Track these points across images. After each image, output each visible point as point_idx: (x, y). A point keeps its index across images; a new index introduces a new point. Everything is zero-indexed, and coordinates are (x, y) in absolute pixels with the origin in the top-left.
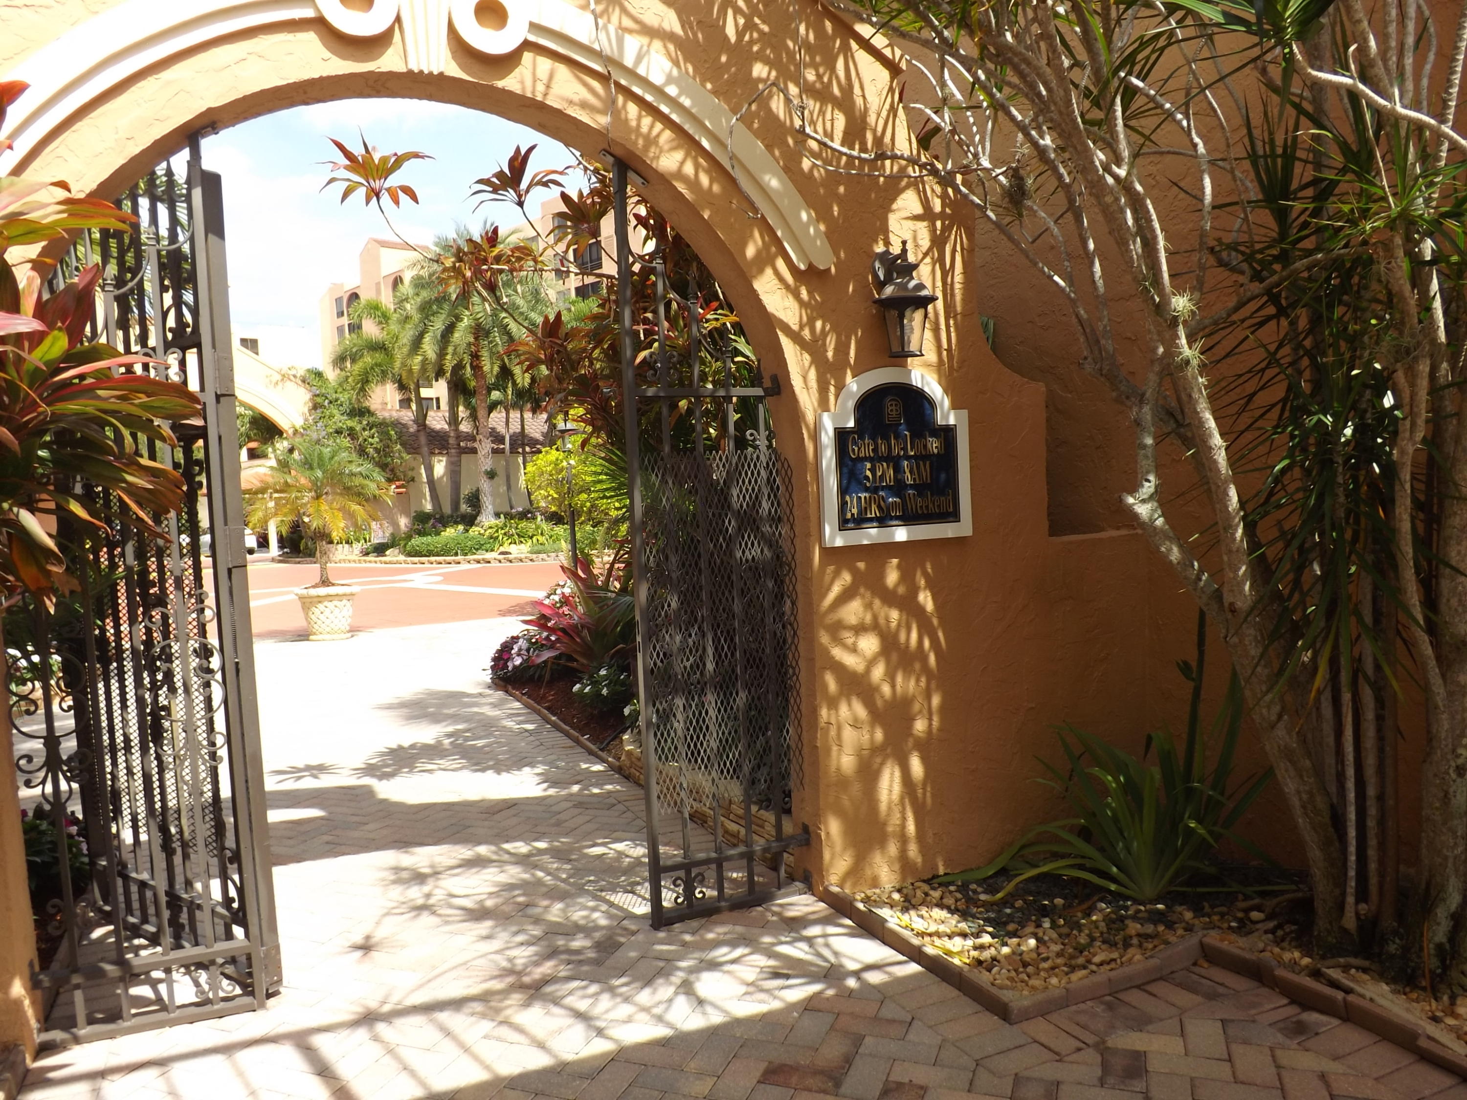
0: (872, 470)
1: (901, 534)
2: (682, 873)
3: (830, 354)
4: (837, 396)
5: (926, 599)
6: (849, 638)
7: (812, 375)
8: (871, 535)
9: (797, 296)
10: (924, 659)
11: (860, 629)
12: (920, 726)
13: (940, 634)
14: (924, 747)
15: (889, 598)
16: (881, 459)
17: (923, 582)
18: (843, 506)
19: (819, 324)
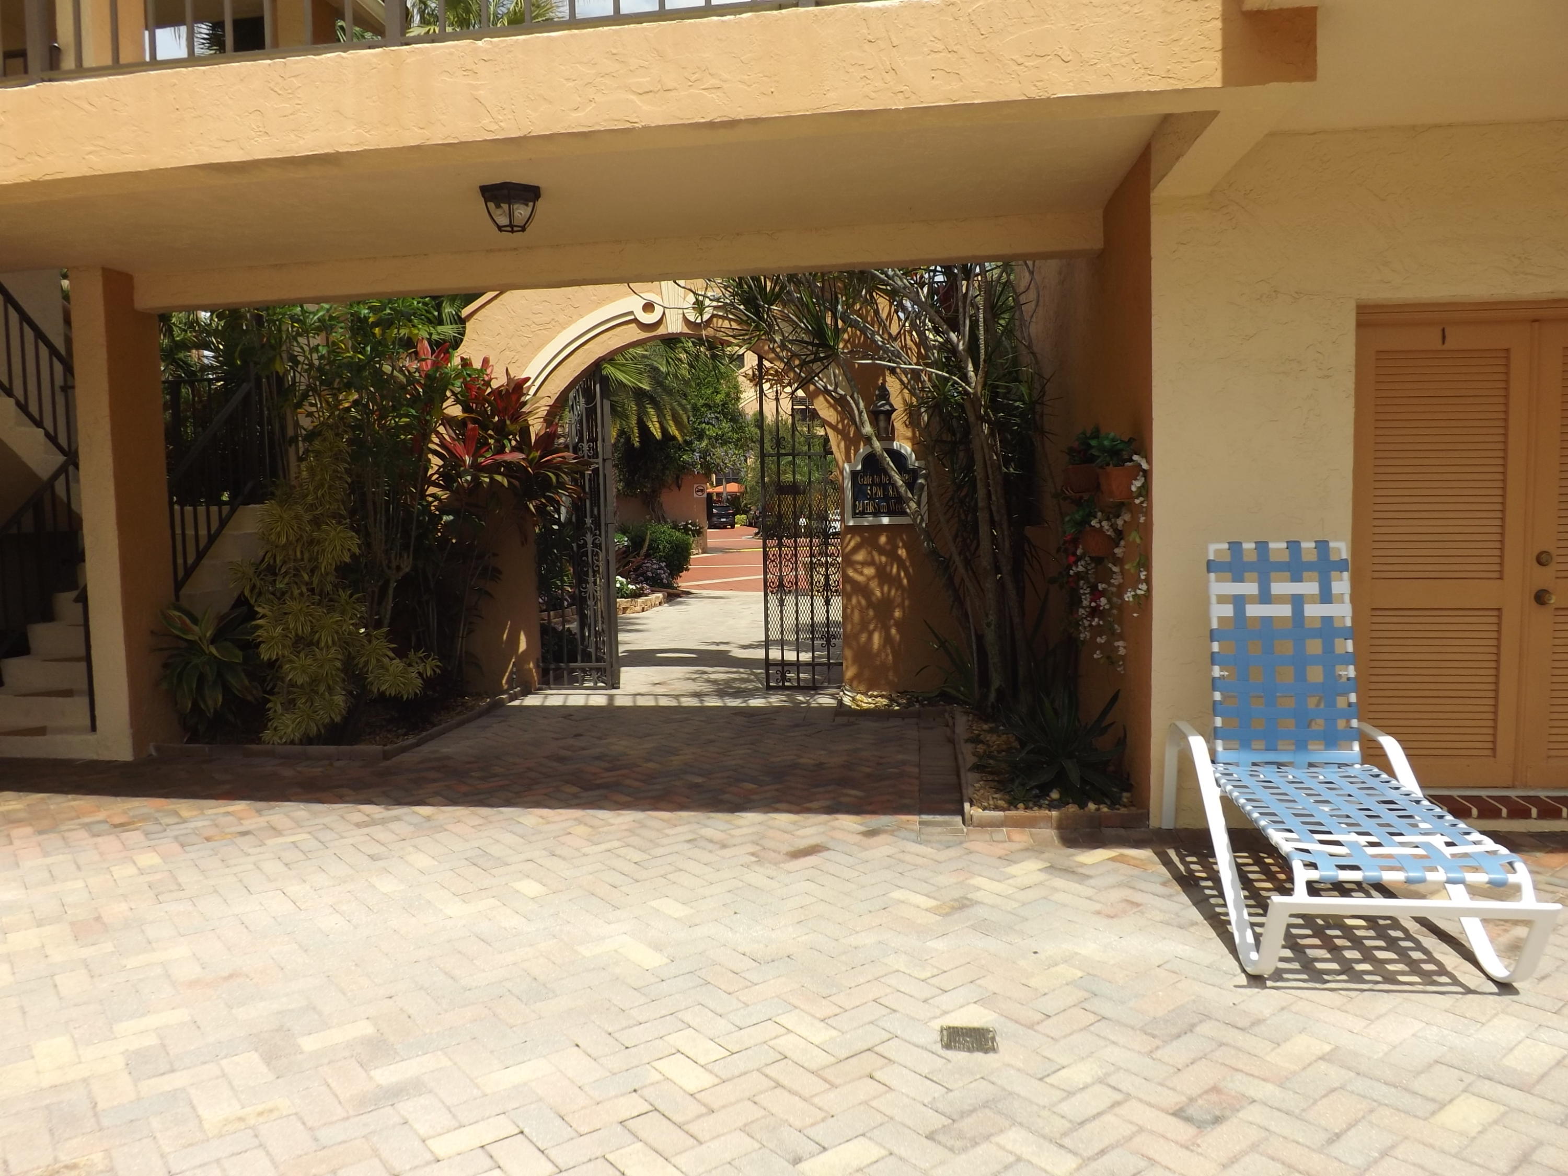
0: (871, 490)
1: (885, 520)
2: (780, 668)
3: (852, 435)
4: (855, 455)
5: (902, 552)
6: (859, 567)
7: (842, 444)
8: (868, 521)
9: (836, 410)
10: (900, 580)
11: (864, 564)
12: (897, 614)
13: (911, 570)
14: (899, 625)
15: (881, 551)
16: (876, 485)
17: (901, 544)
18: (854, 506)
19: (846, 422)
